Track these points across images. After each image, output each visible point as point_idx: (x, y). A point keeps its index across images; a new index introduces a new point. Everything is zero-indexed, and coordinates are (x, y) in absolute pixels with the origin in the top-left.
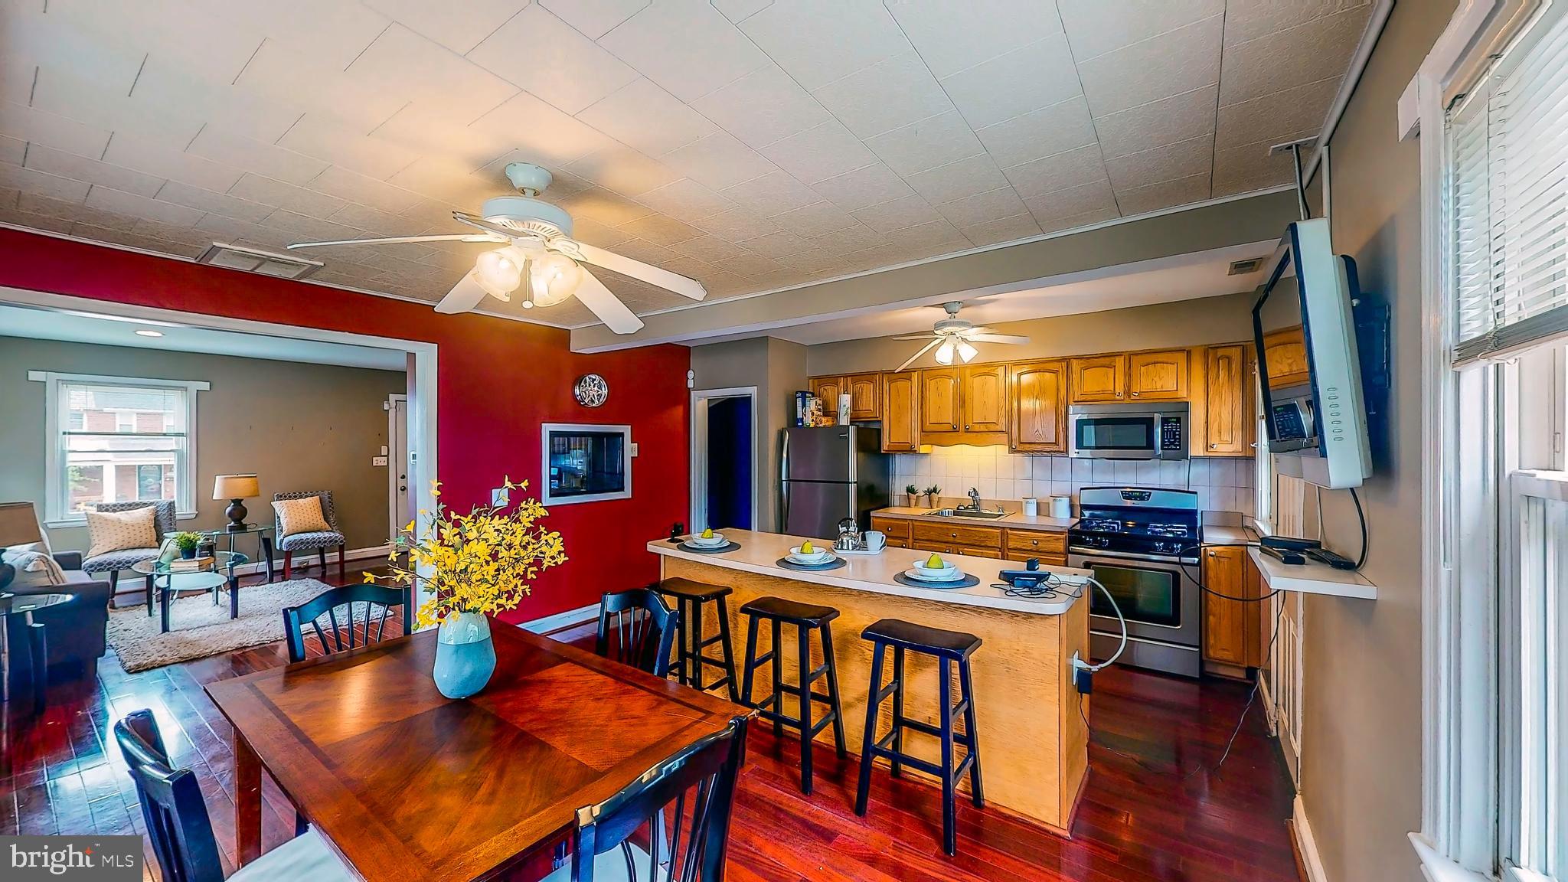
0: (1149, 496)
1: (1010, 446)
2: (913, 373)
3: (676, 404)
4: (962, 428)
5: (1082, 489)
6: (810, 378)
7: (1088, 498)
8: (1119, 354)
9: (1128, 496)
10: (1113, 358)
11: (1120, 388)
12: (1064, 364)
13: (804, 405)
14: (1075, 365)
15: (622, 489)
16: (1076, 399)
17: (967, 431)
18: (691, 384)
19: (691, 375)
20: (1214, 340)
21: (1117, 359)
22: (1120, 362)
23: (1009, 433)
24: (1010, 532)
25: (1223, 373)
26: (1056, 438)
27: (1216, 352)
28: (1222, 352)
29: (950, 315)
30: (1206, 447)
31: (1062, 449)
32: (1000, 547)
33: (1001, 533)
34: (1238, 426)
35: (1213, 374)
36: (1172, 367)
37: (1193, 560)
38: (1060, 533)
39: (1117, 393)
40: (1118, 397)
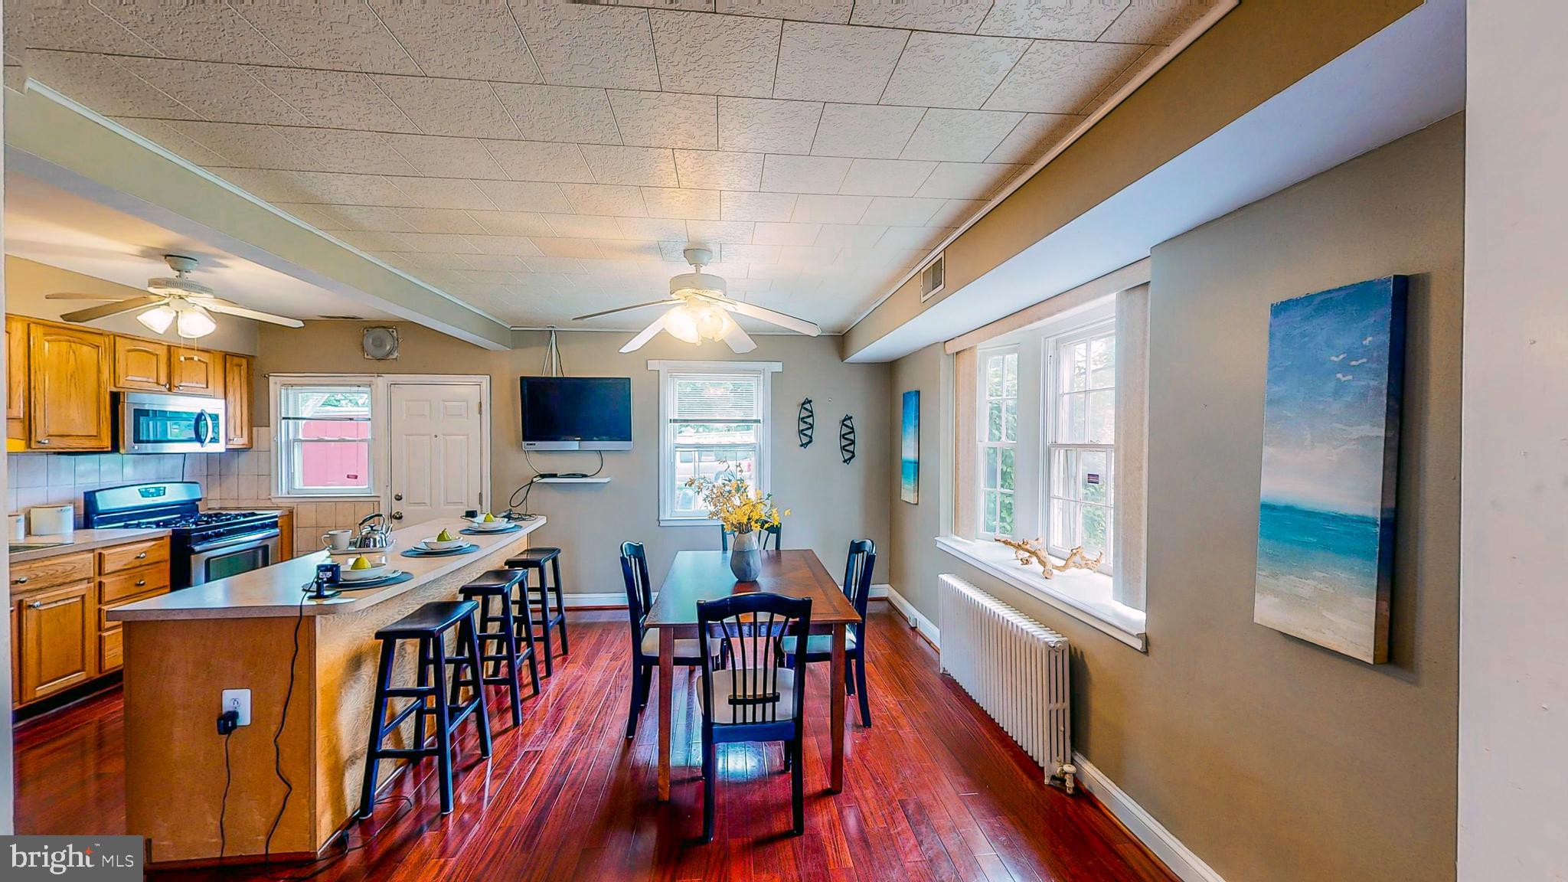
8: (162, 343)
9: (143, 493)
10: (155, 345)
12: (107, 340)
14: (120, 344)
16: (120, 385)
21: (160, 346)
22: (162, 351)
23: (27, 420)
24: (105, 552)
25: (237, 379)
26: (99, 432)
27: (232, 360)
28: (236, 360)
29: (177, 273)
30: (228, 440)
31: (107, 443)
32: (92, 576)
33: (94, 556)
34: (245, 423)
35: (229, 376)
36: (204, 366)
37: (277, 531)
38: (162, 538)
39: (161, 382)
40: (162, 388)
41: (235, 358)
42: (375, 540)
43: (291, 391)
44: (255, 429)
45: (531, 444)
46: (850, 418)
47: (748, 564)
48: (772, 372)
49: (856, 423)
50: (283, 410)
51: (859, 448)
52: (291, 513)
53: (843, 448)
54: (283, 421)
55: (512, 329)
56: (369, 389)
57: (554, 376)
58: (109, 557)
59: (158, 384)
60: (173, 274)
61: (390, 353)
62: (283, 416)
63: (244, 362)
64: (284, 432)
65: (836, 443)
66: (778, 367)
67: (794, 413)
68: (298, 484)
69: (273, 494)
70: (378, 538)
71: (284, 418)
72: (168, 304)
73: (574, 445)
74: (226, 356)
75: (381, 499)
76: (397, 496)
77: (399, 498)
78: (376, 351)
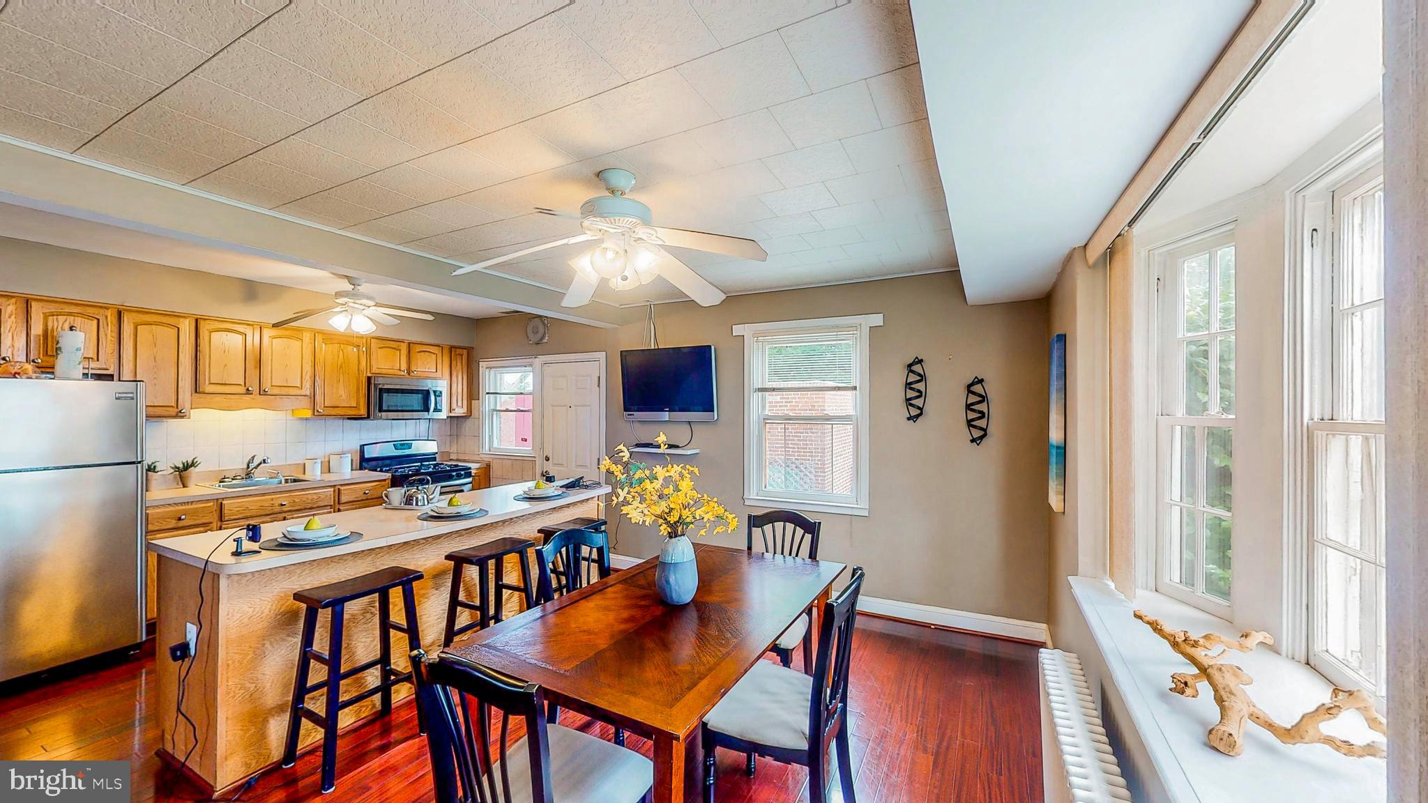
0: (411, 445)
1: (314, 409)
2: (182, 319)
4: (257, 391)
8: (404, 342)
9: (397, 447)
10: (399, 343)
11: (404, 367)
12: (364, 341)
14: (373, 344)
16: (373, 371)
17: (262, 392)
20: (457, 343)
21: (403, 344)
22: (404, 347)
23: (313, 397)
24: (342, 488)
25: (459, 364)
26: (358, 403)
27: (456, 352)
28: (459, 351)
29: (353, 287)
30: (451, 410)
31: (363, 412)
32: (332, 504)
33: (334, 491)
34: (465, 397)
35: (454, 363)
36: (434, 356)
37: (470, 480)
38: (385, 480)
39: (402, 369)
40: (402, 373)
41: (458, 350)
42: (417, 498)
43: (492, 371)
44: (473, 401)
45: (631, 415)
46: (981, 381)
47: (668, 582)
48: (870, 327)
49: (993, 389)
50: (487, 387)
51: (996, 426)
52: (488, 466)
53: (970, 423)
54: (487, 395)
55: (622, 307)
56: (531, 368)
57: (653, 347)
58: (345, 492)
59: (400, 370)
60: (349, 287)
61: (543, 338)
62: (487, 391)
63: (465, 352)
64: (487, 403)
65: (961, 416)
66: (877, 320)
67: (898, 377)
68: (496, 445)
69: (481, 452)
70: (420, 497)
71: (488, 393)
72: (347, 311)
73: (666, 416)
74: (452, 348)
75: (537, 459)
76: (546, 457)
77: (548, 459)
78: (534, 338)
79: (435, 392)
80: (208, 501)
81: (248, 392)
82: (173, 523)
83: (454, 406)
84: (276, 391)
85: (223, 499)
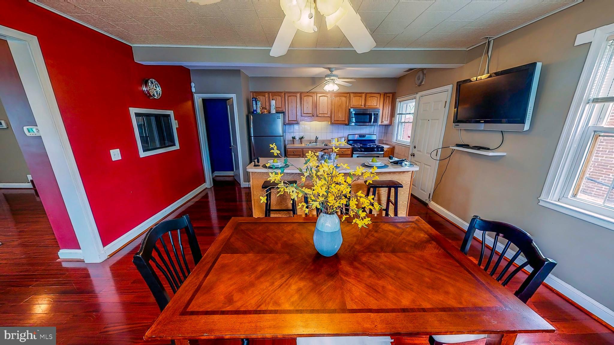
0: (365, 136)
1: (331, 122)
2: (297, 94)
3: (186, 100)
4: (315, 115)
5: (348, 135)
6: (251, 92)
7: (350, 138)
8: (363, 93)
9: (360, 136)
10: (362, 94)
11: (363, 104)
12: (348, 95)
13: (256, 104)
14: (352, 95)
15: (174, 145)
16: (351, 107)
17: (317, 116)
18: (193, 90)
19: (193, 85)
20: (387, 91)
21: (363, 94)
22: (364, 95)
23: (331, 117)
25: (388, 101)
26: (345, 119)
27: (387, 95)
28: (388, 95)
29: (331, 72)
31: (347, 122)
34: (389, 116)
35: (385, 101)
36: (376, 98)
37: (383, 152)
38: (349, 148)
39: (362, 105)
40: (362, 107)
41: (388, 94)
43: (402, 103)
44: (392, 118)
45: (456, 125)
50: (398, 111)
52: (394, 147)
54: (398, 115)
55: (468, 49)
56: (415, 99)
61: (422, 82)
62: (398, 113)
63: (391, 95)
64: (397, 118)
68: (399, 138)
69: (391, 141)
71: (398, 114)
73: (482, 126)
74: (385, 94)
75: (411, 147)
76: (415, 146)
77: (415, 147)
78: (418, 82)
79: (374, 114)
80: (300, 149)
81: (313, 116)
82: (293, 154)
83: (383, 120)
84: (320, 115)
85: (303, 148)
